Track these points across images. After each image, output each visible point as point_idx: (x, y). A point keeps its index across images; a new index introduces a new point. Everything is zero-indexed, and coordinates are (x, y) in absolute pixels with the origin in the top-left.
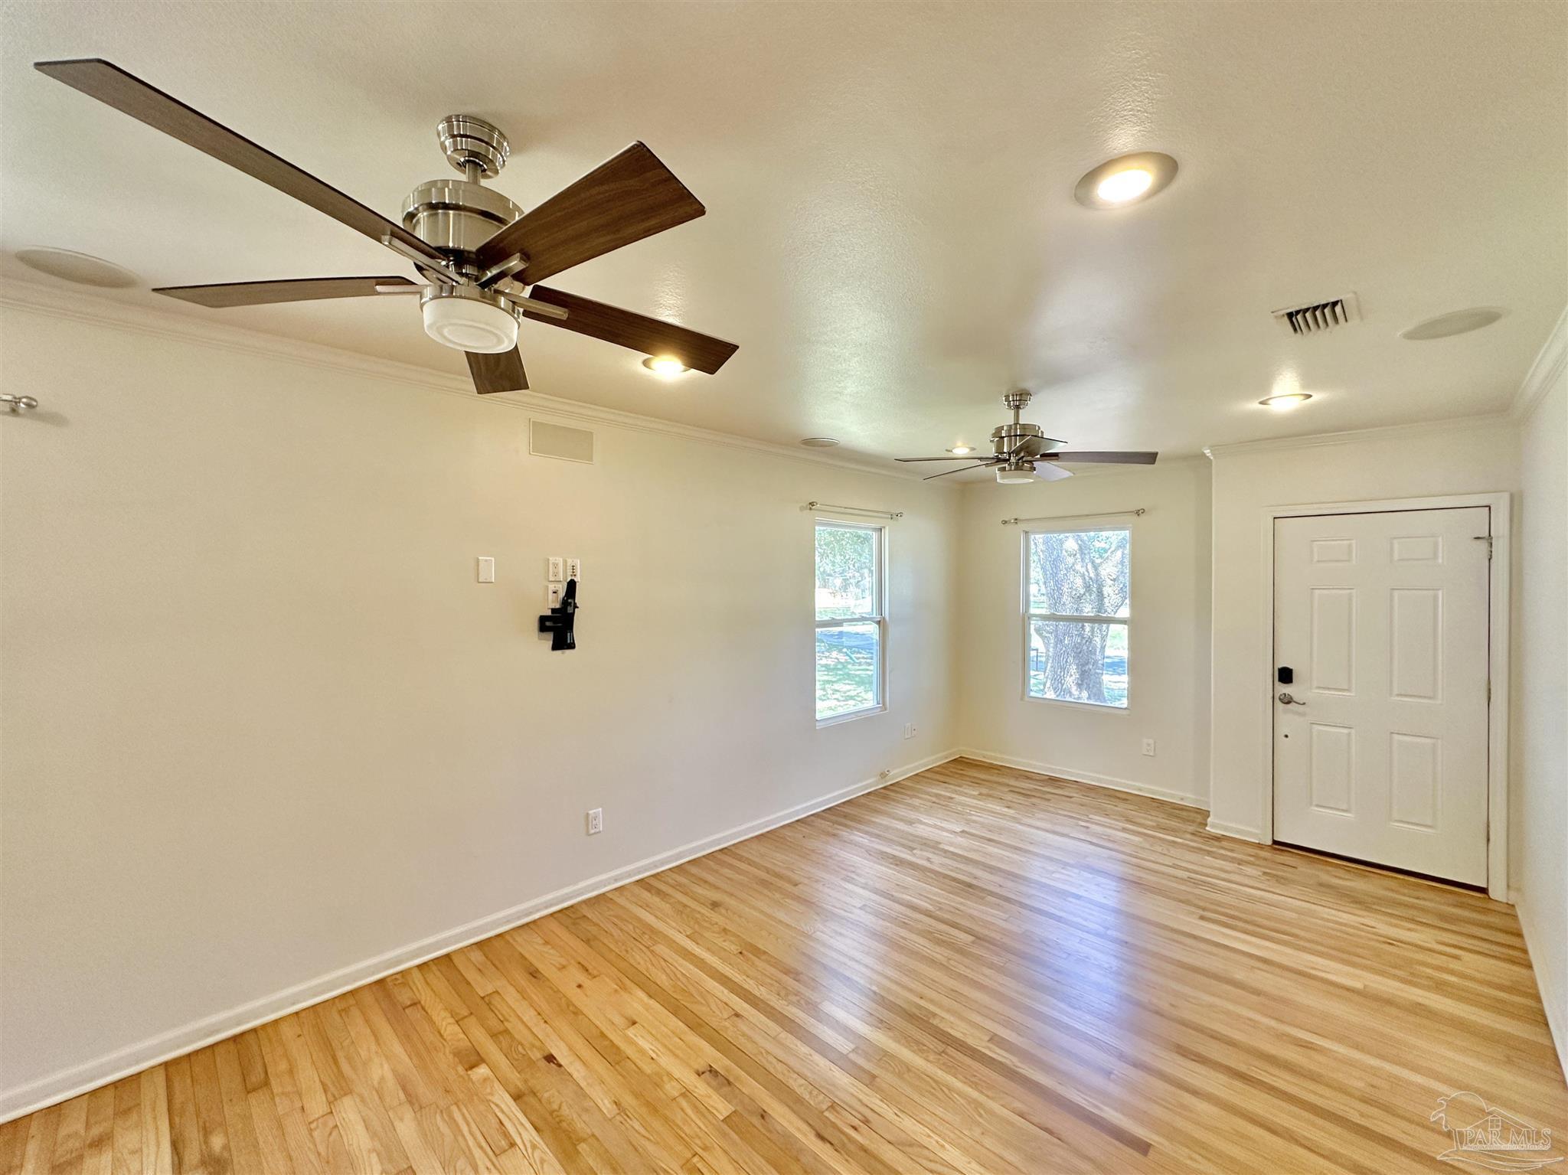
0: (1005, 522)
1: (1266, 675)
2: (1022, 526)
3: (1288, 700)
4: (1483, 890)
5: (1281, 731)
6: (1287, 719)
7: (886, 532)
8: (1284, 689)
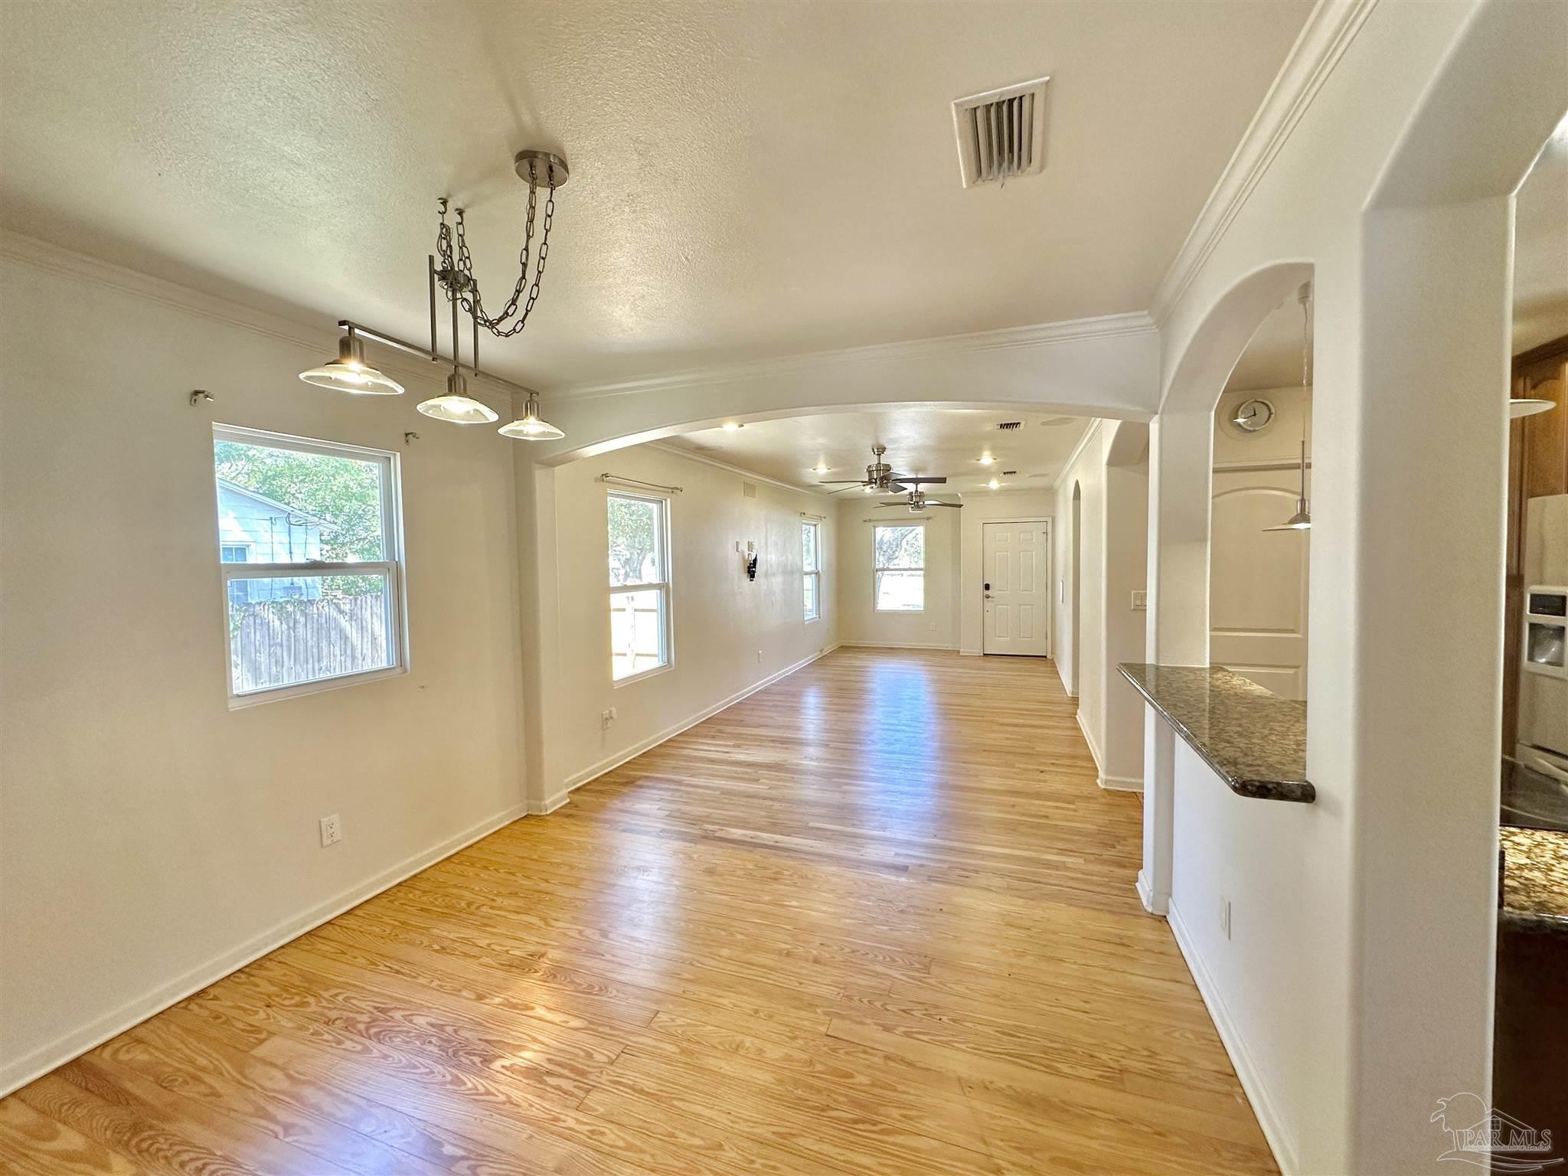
0: (865, 521)
1: (981, 587)
2: (871, 524)
3: (988, 597)
4: (1045, 657)
5: (986, 609)
6: (988, 604)
7: (819, 527)
8: (987, 592)
